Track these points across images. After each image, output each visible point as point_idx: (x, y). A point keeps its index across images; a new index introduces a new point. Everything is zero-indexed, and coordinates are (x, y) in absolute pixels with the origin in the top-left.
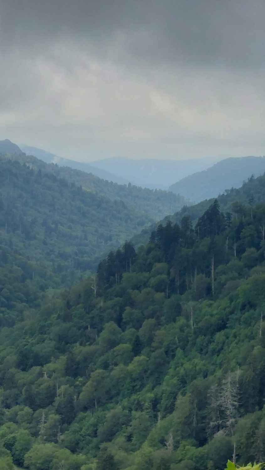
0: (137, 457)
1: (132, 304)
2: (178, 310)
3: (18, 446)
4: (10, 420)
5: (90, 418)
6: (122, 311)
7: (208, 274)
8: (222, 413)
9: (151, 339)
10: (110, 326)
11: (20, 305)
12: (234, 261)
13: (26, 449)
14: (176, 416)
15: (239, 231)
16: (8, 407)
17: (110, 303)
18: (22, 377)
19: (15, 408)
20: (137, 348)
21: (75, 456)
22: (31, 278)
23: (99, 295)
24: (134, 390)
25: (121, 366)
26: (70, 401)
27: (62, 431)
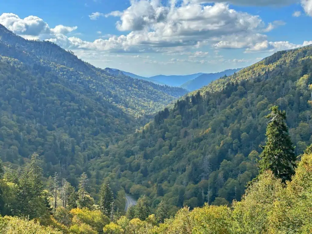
1: (168, 131)
2: (186, 134)
4: (123, 176)
7: (197, 119)
9: (176, 144)
10: (160, 140)
12: (207, 114)
13: (130, 187)
14: (186, 173)
15: (208, 102)
16: (123, 171)
17: (160, 131)
18: (127, 160)
19: (125, 172)
20: (171, 148)
21: (148, 189)
22: (129, 122)
25: (165, 155)
26: (146, 168)
27: (144, 180)
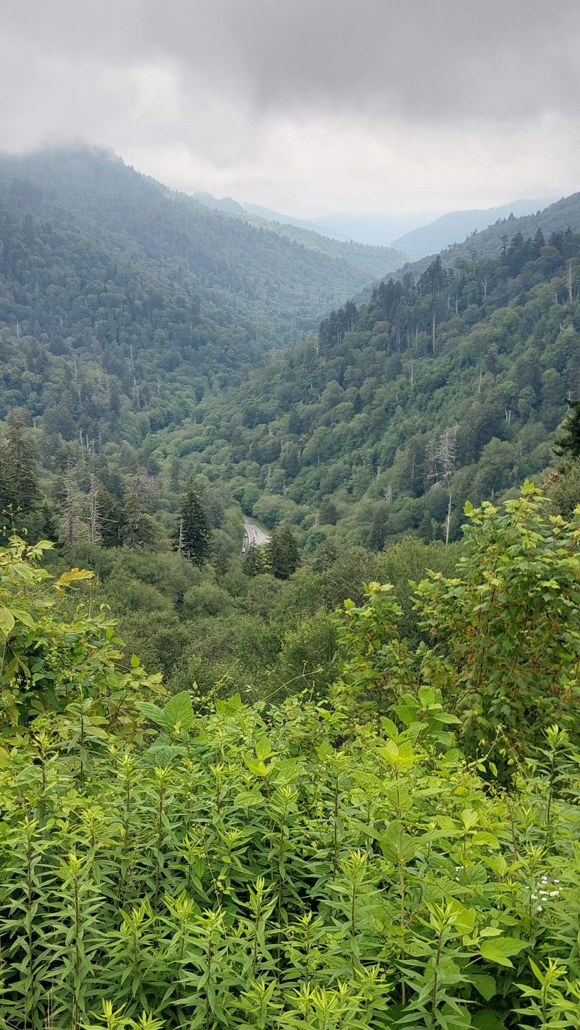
0: (358, 508)
1: (353, 364)
2: (398, 368)
3: (246, 498)
4: (239, 474)
5: (313, 472)
6: (343, 371)
7: (429, 332)
8: (439, 467)
9: (371, 397)
10: (332, 385)
11: (244, 365)
12: (456, 318)
13: (254, 500)
14: (395, 470)
15: (461, 287)
16: (237, 462)
17: (331, 362)
18: (249, 434)
19: (243, 463)
20: (358, 407)
21: (299, 506)
22: (255, 339)
23: (321, 354)
24: (355, 446)
25: (343, 423)
26: (295, 457)
27: (287, 484)
